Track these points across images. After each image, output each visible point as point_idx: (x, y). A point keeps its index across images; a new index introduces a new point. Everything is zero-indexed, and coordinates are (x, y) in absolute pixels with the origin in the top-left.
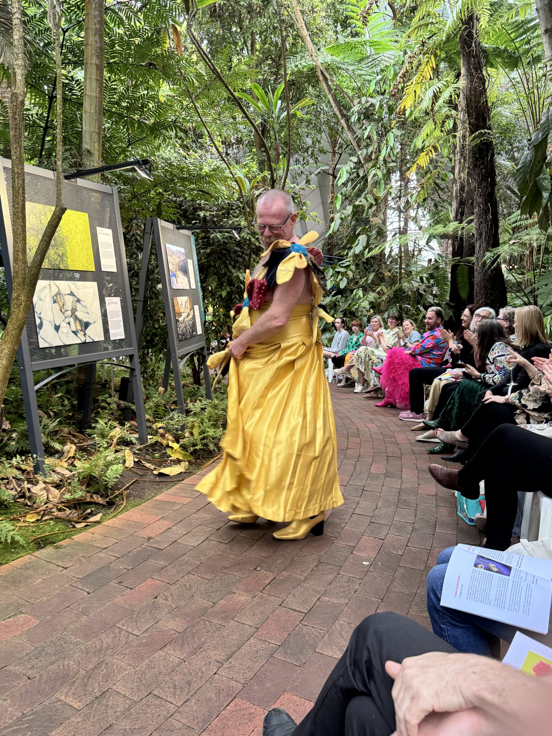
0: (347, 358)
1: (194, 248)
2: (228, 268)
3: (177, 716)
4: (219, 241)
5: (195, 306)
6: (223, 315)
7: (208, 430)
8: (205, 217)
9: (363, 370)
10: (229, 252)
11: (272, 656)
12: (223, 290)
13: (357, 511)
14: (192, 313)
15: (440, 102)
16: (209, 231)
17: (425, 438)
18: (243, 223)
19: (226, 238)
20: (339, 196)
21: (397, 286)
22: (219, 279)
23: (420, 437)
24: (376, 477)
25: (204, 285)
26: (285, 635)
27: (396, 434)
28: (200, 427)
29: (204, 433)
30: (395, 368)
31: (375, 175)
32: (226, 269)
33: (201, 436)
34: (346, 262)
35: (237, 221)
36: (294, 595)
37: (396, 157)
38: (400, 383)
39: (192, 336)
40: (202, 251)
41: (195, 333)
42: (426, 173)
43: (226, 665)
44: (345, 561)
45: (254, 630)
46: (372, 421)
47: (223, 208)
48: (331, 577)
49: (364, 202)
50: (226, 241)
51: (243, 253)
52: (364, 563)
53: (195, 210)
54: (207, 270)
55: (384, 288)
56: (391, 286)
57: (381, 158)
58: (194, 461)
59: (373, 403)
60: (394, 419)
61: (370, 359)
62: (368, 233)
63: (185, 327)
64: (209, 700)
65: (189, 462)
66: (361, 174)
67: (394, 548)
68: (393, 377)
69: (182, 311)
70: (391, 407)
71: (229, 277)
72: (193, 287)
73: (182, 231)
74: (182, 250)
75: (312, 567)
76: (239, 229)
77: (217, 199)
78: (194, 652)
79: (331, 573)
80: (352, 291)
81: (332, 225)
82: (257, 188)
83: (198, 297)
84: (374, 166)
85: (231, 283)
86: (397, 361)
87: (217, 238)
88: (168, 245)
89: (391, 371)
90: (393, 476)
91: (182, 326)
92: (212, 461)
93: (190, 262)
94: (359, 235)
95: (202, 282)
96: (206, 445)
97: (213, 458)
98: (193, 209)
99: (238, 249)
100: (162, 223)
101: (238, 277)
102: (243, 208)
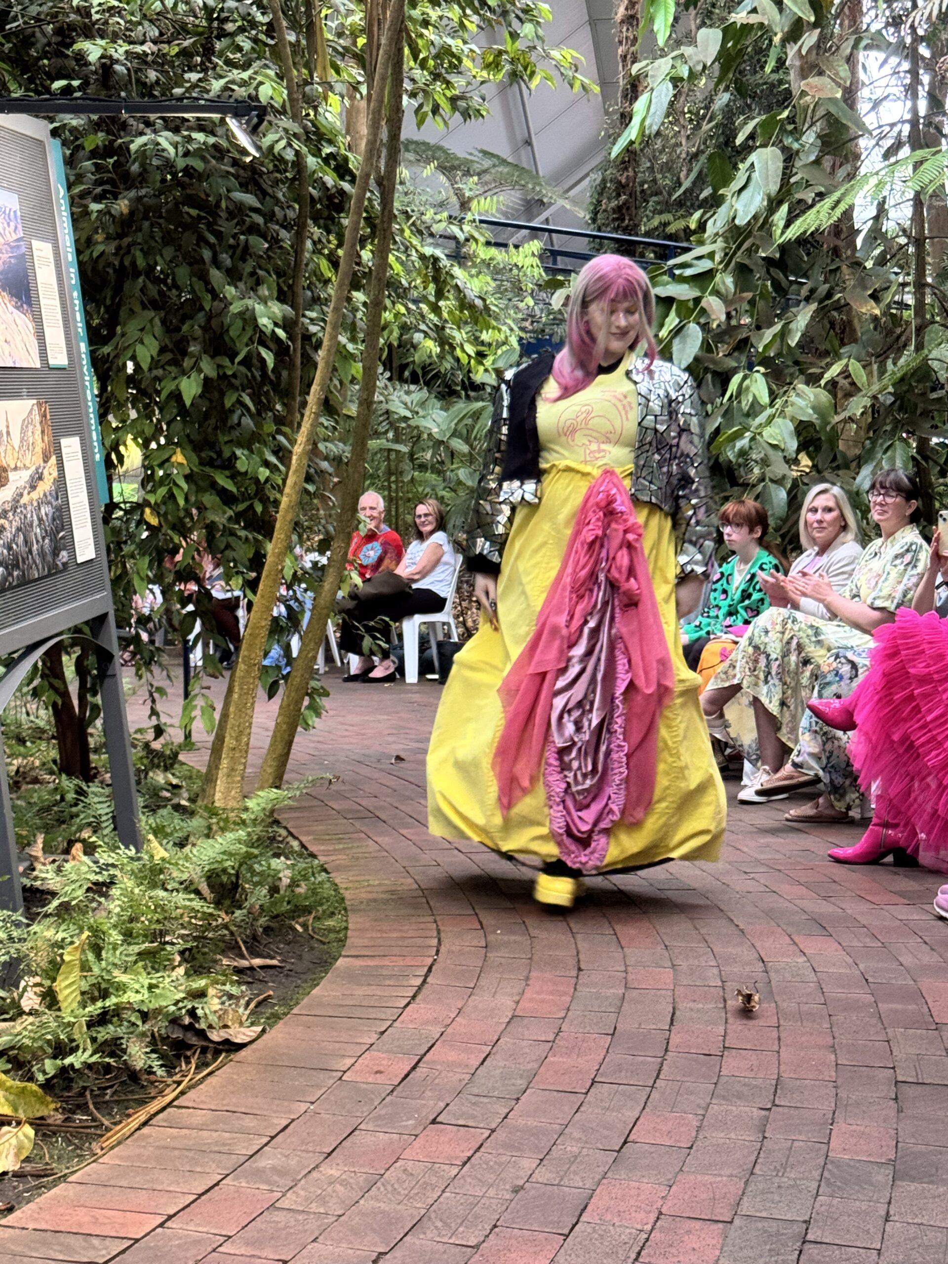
0: (709, 656)
1: (60, 192)
2: (204, 277)
4: (169, 165)
5: (64, 442)
6: (188, 478)
7: (124, 978)
8: (107, 65)
9: (773, 707)
12: (184, 373)
14: (50, 472)
16: (124, 126)
18: (270, 91)
19: (199, 153)
21: (907, 359)
22: (169, 328)
24: (854, 1177)
25: (106, 350)
27: (926, 983)
28: (85, 967)
29: (105, 995)
30: (911, 698)
32: (199, 286)
33: (94, 1009)
34: (696, 260)
35: (244, 84)
39: (54, 571)
40: (95, 207)
41: (64, 555)
47: (182, 30)
50: (199, 165)
51: (270, 217)
54: (118, 290)
55: (855, 367)
56: (882, 356)
58: (59, 1117)
59: (822, 844)
60: (914, 915)
61: (806, 662)
62: (788, 141)
63: (24, 529)
65: (38, 1124)
68: (905, 738)
69: (9, 460)
70: (897, 863)
71: (210, 317)
72: (59, 358)
74: (11, 203)
76: (256, 116)
80: (723, 379)
81: (639, 106)
83: (77, 403)
85: (219, 345)
86: (917, 669)
87: (159, 151)
89: (897, 710)
90: (927, 1172)
91: (11, 526)
92: (142, 1116)
93: (42, 250)
94: (749, 146)
95: (95, 337)
96: (114, 1047)
97: (143, 1102)
98: (59, 31)
99: (249, 199)
101: (249, 319)
102: (271, 30)
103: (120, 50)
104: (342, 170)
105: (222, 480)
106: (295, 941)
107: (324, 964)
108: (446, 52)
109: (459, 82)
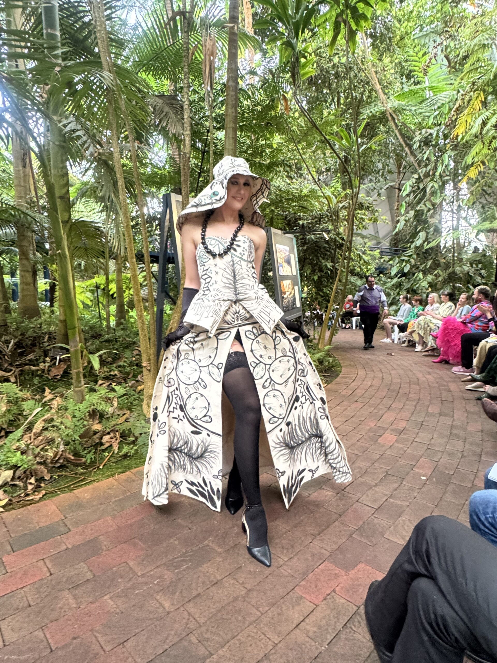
0: (409, 325)
1: (295, 246)
2: (319, 259)
3: (285, 567)
4: (313, 241)
5: (295, 287)
6: (315, 293)
8: (303, 225)
9: (422, 334)
10: (320, 247)
11: (351, 535)
12: (315, 275)
13: (417, 440)
14: (293, 292)
15: (488, 126)
16: (306, 234)
17: (473, 387)
18: (331, 227)
19: (318, 238)
20: (404, 204)
21: (451, 270)
22: (313, 268)
23: (469, 387)
24: (433, 415)
25: (302, 272)
26: (361, 523)
27: (449, 384)
30: (449, 332)
31: (432, 187)
34: (409, 253)
36: (368, 496)
37: (450, 173)
38: (452, 344)
39: (293, 308)
40: (301, 248)
41: (295, 306)
42: (475, 183)
43: (318, 538)
44: (407, 475)
45: (338, 516)
46: (429, 373)
47: (316, 218)
48: (396, 485)
49: (423, 207)
50: (318, 240)
51: (330, 248)
52: (422, 478)
53: (296, 220)
54: (304, 262)
55: (440, 272)
56: (446, 270)
57: (437, 174)
59: (430, 359)
60: (448, 372)
61: (429, 326)
62: (427, 230)
63: (288, 302)
64: (307, 559)
66: (421, 186)
67: (446, 468)
68: (447, 340)
69: (286, 290)
70: (445, 363)
71: (319, 266)
72: (294, 274)
73: (287, 235)
74: (287, 248)
75: (381, 476)
76: (328, 232)
77: (312, 211)
78: (295, 526)
79: (396, 482)
80: (414, 274)
81: (398, 225)
82: (340, 202)
83: (297, 281)
84: (432, 180)
85: (321, 270)
86: (450, 327)
87: (312, 238)
88: (277, 245)
89: (446, 335)
90: (446, 415)
91: (286, 301)
93: (292, 256)
94: (419, 232)
95: (300, 270)
99: (326, 245)
100: (273, 230)
101: (326, 266)
102: (331, 216)
103: (305, 222)
104: (343, 239)
105: (321, 293)
106: (333, 372)
107: (338, 375)
108: (362, 218)
109: (364, 223)
